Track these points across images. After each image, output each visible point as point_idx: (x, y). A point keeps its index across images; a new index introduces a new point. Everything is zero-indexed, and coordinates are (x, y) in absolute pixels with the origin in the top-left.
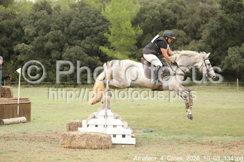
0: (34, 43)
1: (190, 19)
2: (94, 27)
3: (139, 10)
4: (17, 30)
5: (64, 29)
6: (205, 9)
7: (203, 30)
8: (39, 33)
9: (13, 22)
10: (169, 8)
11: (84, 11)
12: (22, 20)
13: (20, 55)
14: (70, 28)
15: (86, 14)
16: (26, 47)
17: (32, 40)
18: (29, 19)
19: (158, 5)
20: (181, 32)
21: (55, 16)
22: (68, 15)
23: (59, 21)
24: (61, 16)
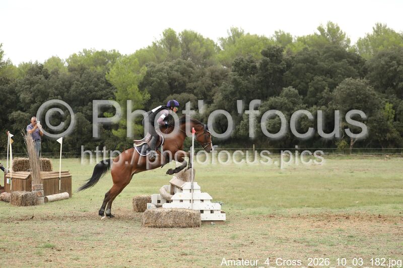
0: (31, 110)
1: (199, 82)
2: (97, 91)
3: (145, 73)
4: (12, 97)
5: (64, 94)
6: (216, 71)
7: (215, 94)
8: (36, 99)
9: (6, 88)
10: (177, 71)
11: (86, 75)
12: (16, 86)
13: (15, 124)
14: (71, 93)
15: (87, 79)
16: (22, 115)
17: (29, 108)
18: (24, 84)
19: (166, 67)
20: (192, 96)
21: (53, 81)
22: (67, 79)
23: (58, 86)
24: (59, 81)
